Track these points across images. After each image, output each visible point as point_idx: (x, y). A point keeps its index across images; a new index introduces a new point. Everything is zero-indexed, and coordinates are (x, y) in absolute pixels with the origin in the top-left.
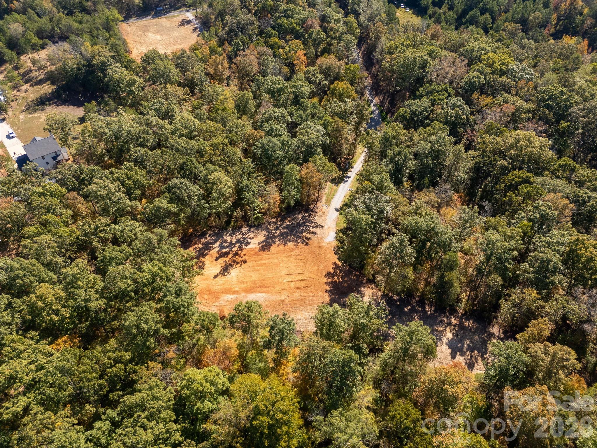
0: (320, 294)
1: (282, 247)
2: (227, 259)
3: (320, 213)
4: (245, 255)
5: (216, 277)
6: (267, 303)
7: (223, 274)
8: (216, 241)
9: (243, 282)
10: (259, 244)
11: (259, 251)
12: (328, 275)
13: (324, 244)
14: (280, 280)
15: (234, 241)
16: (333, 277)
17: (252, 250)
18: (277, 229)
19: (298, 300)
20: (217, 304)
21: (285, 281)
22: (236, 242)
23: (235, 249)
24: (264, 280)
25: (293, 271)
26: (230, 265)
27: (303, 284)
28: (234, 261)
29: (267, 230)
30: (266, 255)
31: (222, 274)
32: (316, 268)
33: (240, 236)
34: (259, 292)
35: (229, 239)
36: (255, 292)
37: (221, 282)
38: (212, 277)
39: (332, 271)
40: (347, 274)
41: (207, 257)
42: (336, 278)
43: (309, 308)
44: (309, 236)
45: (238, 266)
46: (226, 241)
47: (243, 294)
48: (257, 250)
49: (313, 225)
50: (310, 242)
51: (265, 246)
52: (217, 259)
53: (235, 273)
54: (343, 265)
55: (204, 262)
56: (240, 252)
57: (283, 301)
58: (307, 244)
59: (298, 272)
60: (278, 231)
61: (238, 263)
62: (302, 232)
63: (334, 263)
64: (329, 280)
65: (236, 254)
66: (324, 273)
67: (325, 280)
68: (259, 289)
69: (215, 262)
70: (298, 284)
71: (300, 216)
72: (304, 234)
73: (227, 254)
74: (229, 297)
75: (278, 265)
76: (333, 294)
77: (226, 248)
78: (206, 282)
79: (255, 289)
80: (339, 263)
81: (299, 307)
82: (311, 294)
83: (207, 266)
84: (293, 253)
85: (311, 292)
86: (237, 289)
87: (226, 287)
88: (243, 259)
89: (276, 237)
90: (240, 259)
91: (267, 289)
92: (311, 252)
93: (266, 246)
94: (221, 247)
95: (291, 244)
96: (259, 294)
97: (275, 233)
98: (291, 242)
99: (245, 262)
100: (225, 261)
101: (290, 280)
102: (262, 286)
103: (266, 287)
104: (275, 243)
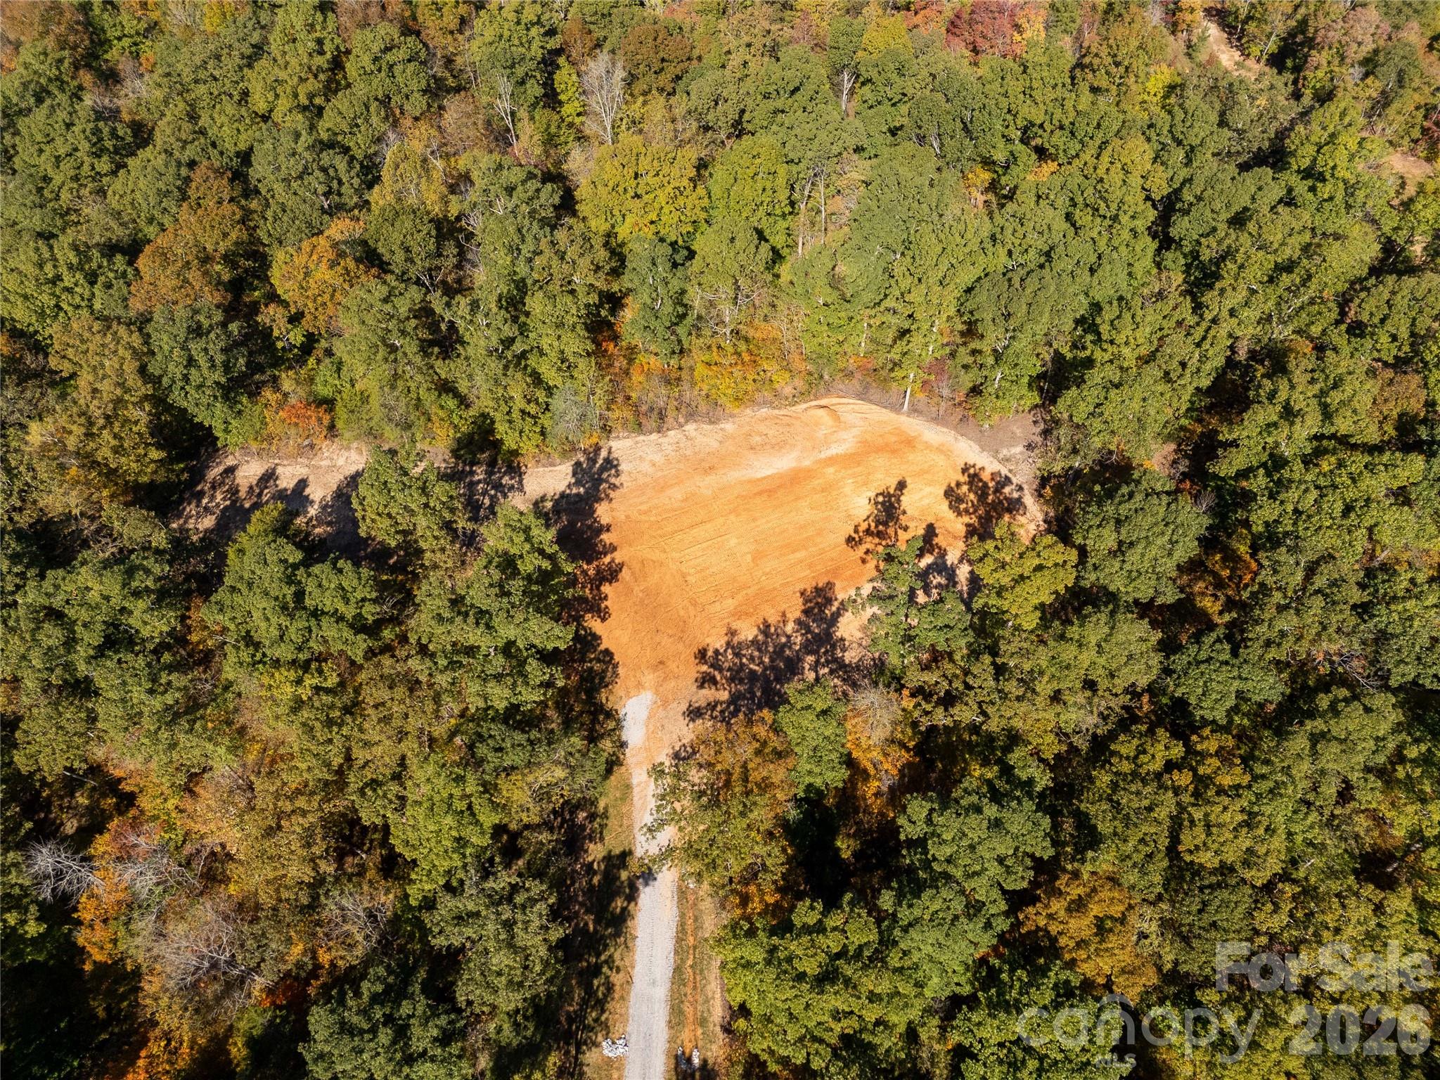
2: (904, 536)
4: (864, 561)
5: (902, 485)
7: (886, 495)
9: (823, 490)
10: (843, 608)
11: (830, 585)
12: (612, 574)
13: (649, 678)
14: (733, 518)
16: (599, 572)
24: (775, 507)
26: (885, 524)
28: (880, 535)
31: (889, 495)
32: (653, 580)
34: (771, 477)
36: (781, 476)
37: (879, 476)
38: (909, 481)
39: (606, 588)
41: (960, 529)
42: (592, 572)
43: (642, 480)
44: (708, 694)
45: (864, 526)
47: (807, 463)
48: (838, 587)
50: (693, 670)
51: (819, 603)
52: (931, 530)
53: (861, 507)
55: (959, 514)
57: (706, 473)
58: (702, 655)
59: (696, 552)
61: (868, 532)
62: (734, 700)
63: (603, 615)
64: (607, 560)
66: (625, 574)
67: (618, 557)
68: (777, 482)
69: (931, 520)
70: (685, 520)
72: (724, 695)
74: (836, 450)
75: (757, 556)
76: (590, 527)
77: (929, 567)
78: (915, 468)
79: (785, 480)
81: (664, 476)
82: (644, 507)
83: (945, 506)
84: (730, 604)
85: (645, 513)
86: (831, 470)
87: (861, 469)
88: (863, 548)
89: (808, 648)
90: (868, 546)
91: (757, 489)
92: (681, 631)
93: (821, 608)
94: (944, 569)
95: (748, 632)
96: (769, 472)
97: (814, 668)
98: (754, 642)
99: (850, 540)
100: (906, 529)
101: (708, 526)
102: (770, 492)
103: (760, 493)
104: (798, 622)
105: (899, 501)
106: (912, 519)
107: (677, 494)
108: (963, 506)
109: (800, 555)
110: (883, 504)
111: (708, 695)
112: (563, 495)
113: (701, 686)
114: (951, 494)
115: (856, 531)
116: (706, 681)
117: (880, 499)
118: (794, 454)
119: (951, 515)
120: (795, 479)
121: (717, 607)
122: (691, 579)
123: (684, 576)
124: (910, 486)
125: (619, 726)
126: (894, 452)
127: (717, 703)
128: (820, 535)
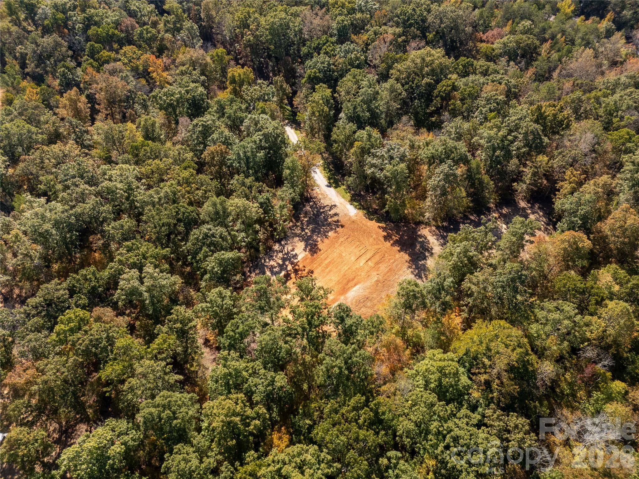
0: (397, 256)
1: (326, 240)
2: (294, 280)
3: (320, 196)
4: (304, 267)
6: (368, 291)
8: (263, 273)
10: (305, 250)
11: (312, 255)
12: (386, 238)
13: (354, 218)
14: (357, 266)
15: (280, 262)
16: (391, 238)
17: (305, 259)
18: (303, 229)
19: (388, 272)
21: (361, 265)
22: (284, 262)
23: (290, 267)
24: (345, 275)
25: (358, 254)
27: (377, 257)
29: (296, 235)
30: (321, 255)
32: (371, 240)
33: (280, 255)
34: (352, 287)
35: (272, 263)
36: (348, 289)
39: (385, 234)
40: (397, 229)
42: (394, 237)
43: (401, 272)
46: (272, 267)
47: (342, 298)
48: (309, 256)
49: (326, 209)
50: (342, 223)
51: (313, 249)
54: (387, 225)
56: (297, 267)
57: (378, 281)
58: (342, 226)
59: (363, 251)
60: (306, 231)
62: (326, 220)
63: (380, 227)
64: (391, 242)
65: (296, 271)
66: (382, 239)
67: (388, 244)
68: (349, 285)
70: (374, 260)
71: (308, 208)
72: (329, 220)
73: (288, 276)
75: (340, 256)
76: (406, 250)
77: (281, 273)
79: (347, 287)
80: (383, 225)
81: (394, 276)
82: (391, 261)
84: (341, 239)
85: (389, 259)
88: (307, 271)
89: (311, 237)
90: (304, 272)
91: (356, 280)
92: (353, 230)
94: (275, 273)
95: (331, 234)
96: (355, 289)
97: (306, 233)
98: (328, 232)
99: (312, 272)
100: (294, 283)
101: (365, 261)
102: (349, 281)
103: (353, 279)
104: (317, 242)
109: (327, 262)
111: (335, 218)
112: (425, 259)
113: (338, 220)
116: (337, 222)
120: (344, 290)
121: (345, 237)
122: (358, 243)
123: (362, 243)
125: (355, 207)
127: (331, 218)
128: (323, 271)
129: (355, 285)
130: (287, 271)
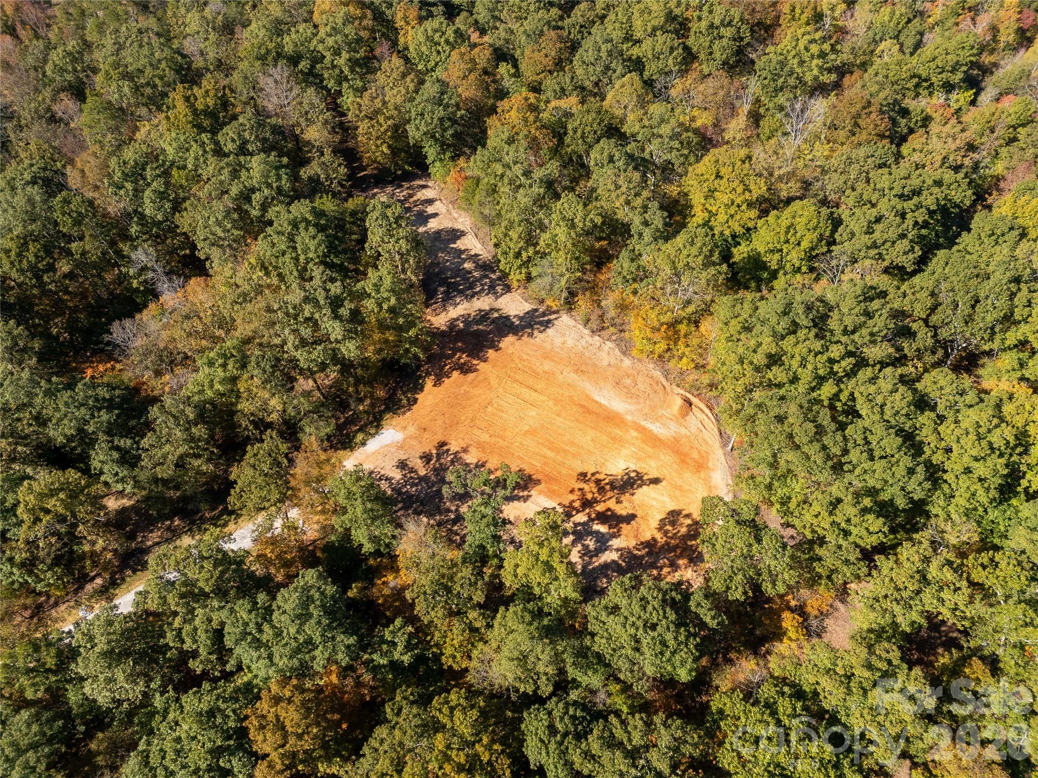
0: (510, 351)
1: (492, 464)
2: (611, 504)
4: (572, 491)
5: (656, 481)
6: (602, 384)
7: (639, 476)
8: (606, 566)
9: (614, 439)
10: (526, 499)
11: (538, 482)
12: (465, 369)
13: (412, 430)
14: (551, 403)
15: (568, 540)
16: (464, 364)
17: (551, 494)
19: (551, 360)
20: (683, 431)
21: (545, 398)
22: (566, 533)
23: (581, 518)
24: (577, 420)
25: (518, 405)
26: (613, 487)
27: (522, 377)
28: (601, 490)
30: (534, 466)
31: (641, 478)
32: (477, 391)
34: (600, 405)
36: (606, 409)
37: (653, 464)
38: (664, 483)
39: (456, 374)
40: (437, 359)
41: (647, 536)
42: (462, 361)
43: (546, 345)
44: (419, 464)
45: (601, 477)
46: (586, 553)
47: (629, 418)
48: (538, 487)
50: (430, 447)
51: (519, 484)
52: (630, 518)
53: (616, 467)
54: (428, 374)
55: (660, 529)
56: (577, 504)
57: (576, 371)
58: (442, 445)
59: (511, 400)
61: (598, 482)
62: (423, 479)
63: (438, 383)
64: (475, 362)
65: (588, 504)
66: (471, 376)
67: (482, 366)
68: (597, 410)
69: (639, 513)
70: (531, 382)
72: (422, 472)
73: (603, 518)
74: (655, 428)
75: (532, 432)
76: (493, 341)
77: (598, 532)
78: (679, 482)
79: (603, 413)
80: (429, 380)
83: (660, 516)
84: (485, 437)
85: (521, 359)
86: (635, 434)
87: (650, 450)
88: (582, 485)
90: (586, 487)
91: (584, 403)
92: (453, 424)
94: (603, 543)
96: (603, 401)
98: (467, 465)
99: (584, 475)
100: (619, 502)
101: (535, 394)
102: (588, 411)
103: (582, 406)
105: (640, 486)
106: (631, 502)
107: (547, 366)
108: (669, 528)
109: (550, 454)
110: (630, 478)
112: (507, 318)
113: (421, 458)
114: (673, 517)
115: (593, 474)
116: (427, 458)
117: (633, 475)
118: (632, 408)
119: (654, 523)
120: (612, 418)
121: (478, 432)
122: (490, 409)
123: (490, 403)
124: (659, 486)
125: (373, 435)
126: (683, 462)
127: (416, 472)
128: (574, 456)
129: (596, 402)
130: (591, 520)
